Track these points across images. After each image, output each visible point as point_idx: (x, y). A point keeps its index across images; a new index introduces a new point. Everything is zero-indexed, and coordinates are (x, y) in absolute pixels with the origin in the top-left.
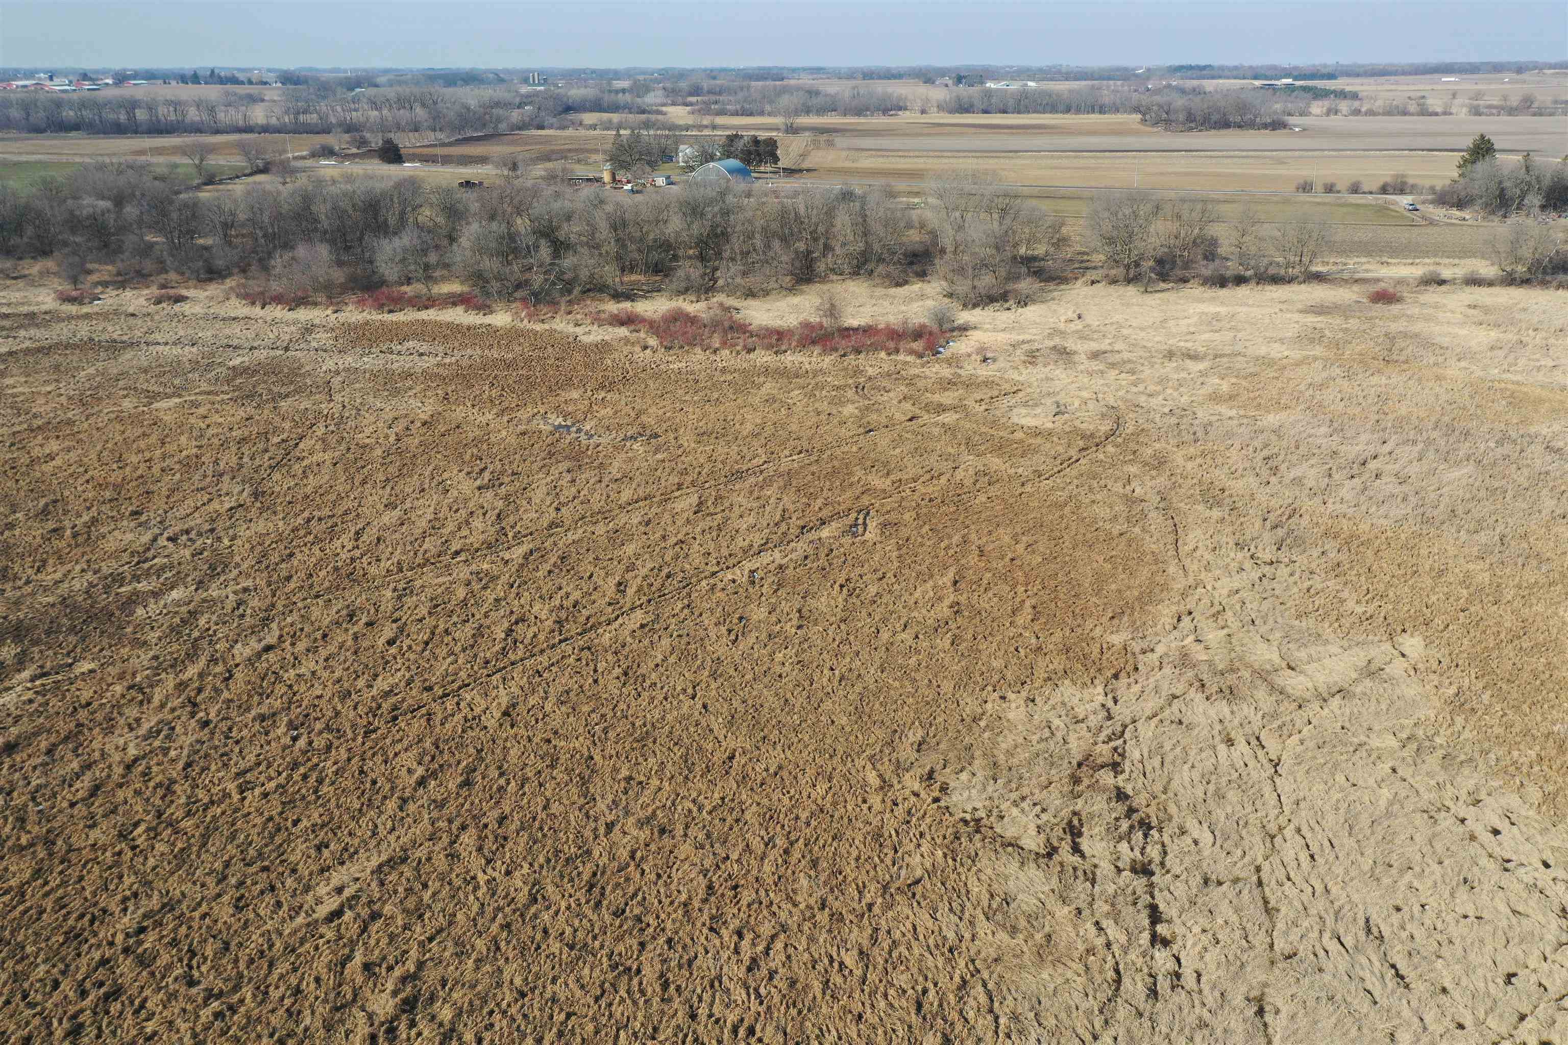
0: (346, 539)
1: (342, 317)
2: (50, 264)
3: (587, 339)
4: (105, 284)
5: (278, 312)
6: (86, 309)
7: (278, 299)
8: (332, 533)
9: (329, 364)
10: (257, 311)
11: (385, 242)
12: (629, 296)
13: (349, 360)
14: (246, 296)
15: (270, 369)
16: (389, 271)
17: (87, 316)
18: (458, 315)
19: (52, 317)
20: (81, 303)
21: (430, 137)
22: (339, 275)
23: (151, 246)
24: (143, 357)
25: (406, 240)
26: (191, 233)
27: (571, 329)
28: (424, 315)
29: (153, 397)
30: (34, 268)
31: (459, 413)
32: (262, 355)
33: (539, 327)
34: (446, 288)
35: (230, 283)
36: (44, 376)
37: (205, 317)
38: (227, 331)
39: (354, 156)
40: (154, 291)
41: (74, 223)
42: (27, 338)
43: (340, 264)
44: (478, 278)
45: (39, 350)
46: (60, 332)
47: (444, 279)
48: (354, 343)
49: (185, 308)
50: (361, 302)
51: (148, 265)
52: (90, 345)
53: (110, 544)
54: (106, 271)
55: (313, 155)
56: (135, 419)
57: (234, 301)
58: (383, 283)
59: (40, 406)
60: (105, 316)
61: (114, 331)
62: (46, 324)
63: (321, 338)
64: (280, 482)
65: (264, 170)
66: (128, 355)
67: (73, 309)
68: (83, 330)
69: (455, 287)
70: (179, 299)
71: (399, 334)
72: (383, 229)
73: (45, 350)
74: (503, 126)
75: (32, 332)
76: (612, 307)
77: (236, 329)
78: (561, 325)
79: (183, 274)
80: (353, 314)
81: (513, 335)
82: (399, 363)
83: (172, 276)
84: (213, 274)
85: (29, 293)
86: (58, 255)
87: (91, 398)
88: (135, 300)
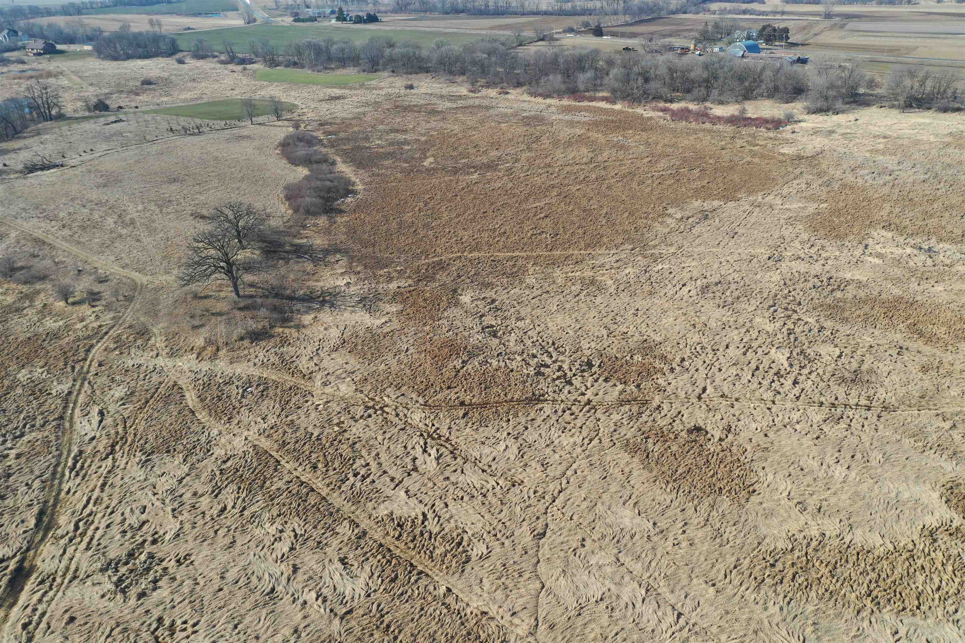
0: (549, 159)
1: (561, 103)
2: (465, 78)
3: (645, 115)
4: (483, 86)
5: (540, 100)
6: (477, 95)
7: (540, 95)
8: (546, 157)
9: (554, 117)
10: (533, 99)
11: (581, 75)
12: (671, 101)
13: (560, 117)
14: (529, 93)
15: (535, 118)
16: (581, 87)
18: (603, 105)
19: (465, 98)
20: (475, 93)
21: (622, 19)
22: (563, 87)
23: (499, 72)
24: (496, 111)
25: (590, 74)
26: (514, 68)
27: (642, 112)
28: (591, 104)
29: (500, 123)
30: (460, 79)
31: (590, 134)
32: (533, 113)
33: (630, 110)
34: (601, 94)
35: (524, 88)
36: (468, 115)
37: (515, 100)
38: (522, 105)
39: (582, 32)
40: (498, 90)
41: (474, 63)
42: (460, 103)
43: (564, 82)
44: (614, 91)
45: (465, 107)
46: (470, 102)
47: (602, 90)
48: (563, 112)
49: (509, 96)
50: (569, 98)
51: (497, 80)
52: (480, 107)
53: (491, 154)
54: (482, 81)
55: (564, 32)
56: (497, 128)
57: (525, 95)
58: (578, 91)
59: (468, 123)
60: (483, 98)
61: (486, 102)
63: (553, 109)
64: (534, 146)
65: (542, 40)
66: (492, 110)
67: (473, 95)
68: (477, 102)
69: (605, 94)
70: (507, 93)
71: (580, 110)
72: (582, 69)
73: (467, 107)
74: (663, 14)
76: (662, 105)
77: (525, 105)
78: (639, 110)
79: (509, 84)
80: (566, 102)
81: (620, 112)
82: (577, 119)
83: (505, 84)
84: (519, 84)
85: (459, 88)
86: (467, 75)
87: (482, 122)
88: (492, 92)
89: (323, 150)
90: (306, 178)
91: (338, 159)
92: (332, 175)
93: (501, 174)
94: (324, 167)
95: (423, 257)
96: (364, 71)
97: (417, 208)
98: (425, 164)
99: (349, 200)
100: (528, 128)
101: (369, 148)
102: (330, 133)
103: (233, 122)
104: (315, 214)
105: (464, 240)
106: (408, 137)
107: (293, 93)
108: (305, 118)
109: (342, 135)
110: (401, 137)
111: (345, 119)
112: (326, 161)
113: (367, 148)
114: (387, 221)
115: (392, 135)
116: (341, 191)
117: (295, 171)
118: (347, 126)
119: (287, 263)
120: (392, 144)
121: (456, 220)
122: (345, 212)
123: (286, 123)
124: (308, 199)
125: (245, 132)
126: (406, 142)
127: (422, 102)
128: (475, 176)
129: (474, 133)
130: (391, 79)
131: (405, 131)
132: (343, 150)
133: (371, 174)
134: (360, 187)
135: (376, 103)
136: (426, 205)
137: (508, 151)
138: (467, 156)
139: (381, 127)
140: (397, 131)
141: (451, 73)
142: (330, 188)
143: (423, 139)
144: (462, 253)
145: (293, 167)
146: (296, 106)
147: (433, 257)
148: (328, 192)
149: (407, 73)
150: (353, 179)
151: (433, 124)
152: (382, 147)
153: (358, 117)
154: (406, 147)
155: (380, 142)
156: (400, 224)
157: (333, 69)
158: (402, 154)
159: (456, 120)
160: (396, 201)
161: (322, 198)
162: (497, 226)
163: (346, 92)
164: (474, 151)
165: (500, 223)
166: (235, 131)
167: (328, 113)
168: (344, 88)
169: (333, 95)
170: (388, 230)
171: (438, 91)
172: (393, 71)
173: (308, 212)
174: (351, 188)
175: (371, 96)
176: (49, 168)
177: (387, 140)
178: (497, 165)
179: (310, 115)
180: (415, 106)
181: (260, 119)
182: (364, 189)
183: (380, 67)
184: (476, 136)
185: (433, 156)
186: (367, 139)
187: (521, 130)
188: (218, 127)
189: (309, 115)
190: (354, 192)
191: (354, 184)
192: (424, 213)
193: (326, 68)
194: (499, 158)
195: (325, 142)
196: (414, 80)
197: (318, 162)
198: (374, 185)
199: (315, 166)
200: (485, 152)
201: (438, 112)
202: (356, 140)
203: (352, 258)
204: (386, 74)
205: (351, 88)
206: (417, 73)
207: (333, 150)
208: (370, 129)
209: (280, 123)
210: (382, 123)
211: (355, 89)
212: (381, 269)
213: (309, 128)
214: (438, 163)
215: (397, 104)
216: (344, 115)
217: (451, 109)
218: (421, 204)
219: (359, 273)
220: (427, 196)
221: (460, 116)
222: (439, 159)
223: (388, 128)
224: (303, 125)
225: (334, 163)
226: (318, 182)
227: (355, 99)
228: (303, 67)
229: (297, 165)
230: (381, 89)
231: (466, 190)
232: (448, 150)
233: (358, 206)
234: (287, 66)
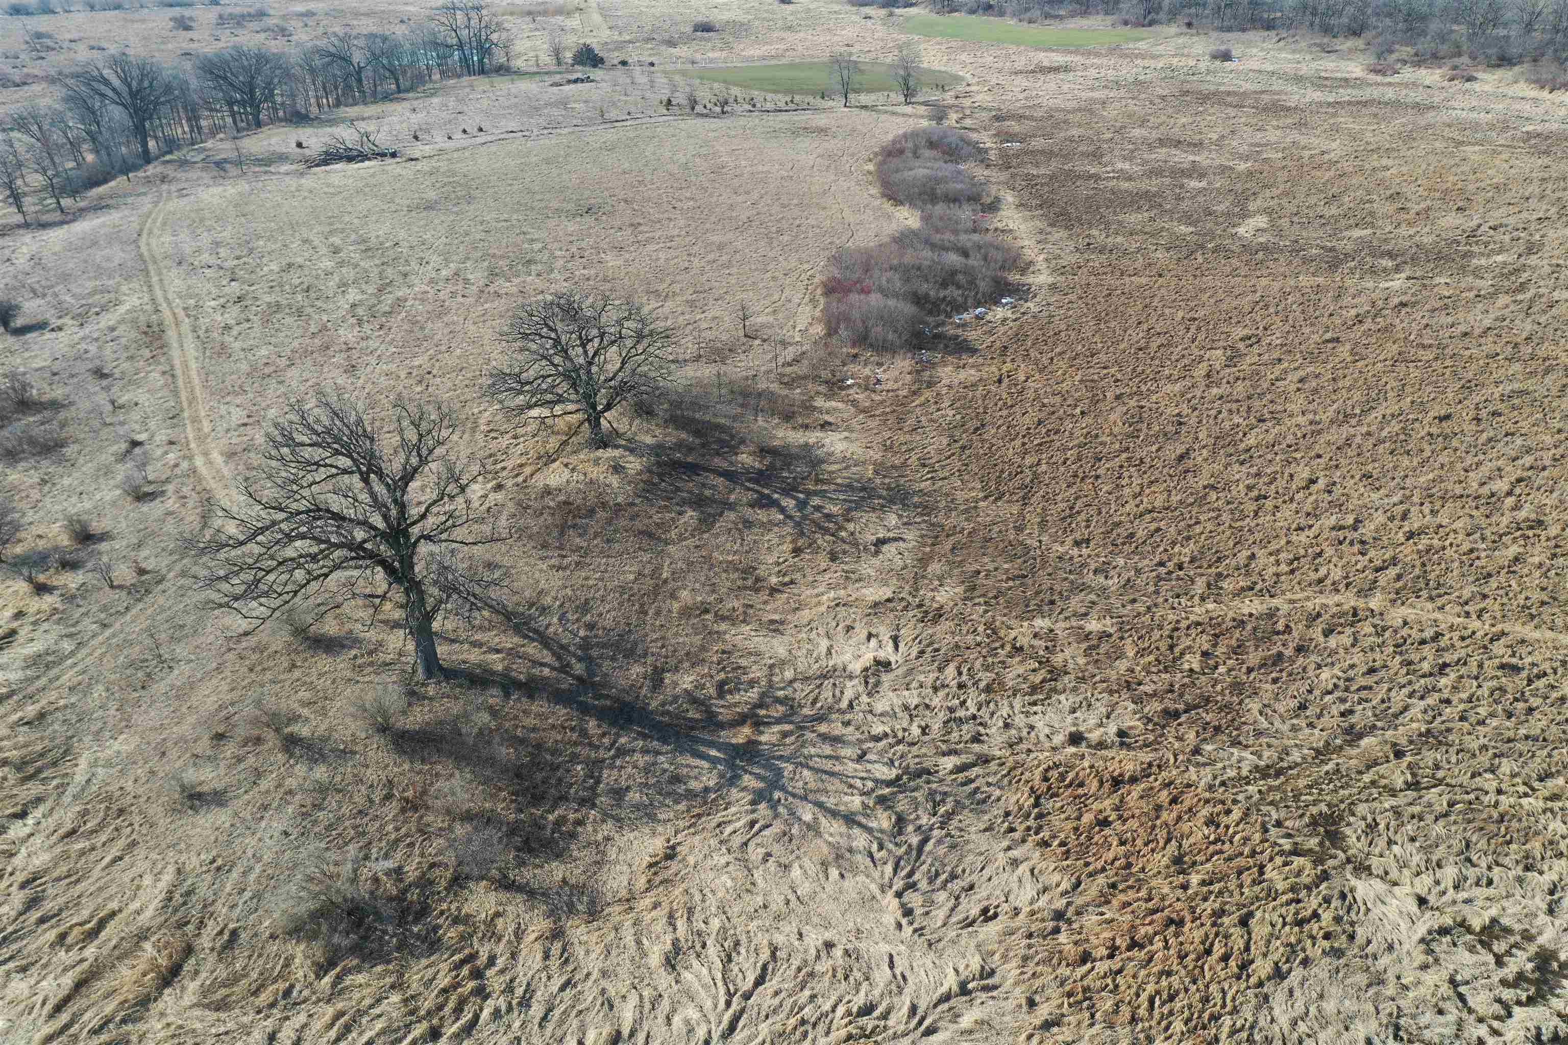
2: (1360, 43)
4: (1405, 62)
6: (1389, 79)
10: (1545, 94)
14: (1535, 81)
17: (1390, 84)
19: (1359, 83)
20: (1384, 74)
24: (1443, 116)
29: (1459, 143)
30: (1347, 44)
32: (1553, 126)
35: (1519, 69)
36: (1366, 120)
38: (1518, 107)
40: (1445, 70)
42: (1345, 94)
45: (1358, 103)
46: (1372, 93)
49: (1476, 86)
51: (1444, 49)
52: (1396, 105)
53: (1444, 223)
54: (1406, 51)
56: (1452, 154)
57: (1522, 84)
59: (1369, 138)
60: (1405, 85)
61: (1414, 96)
62: (1360, 87)
66: (1432, 114)
67: (1379, 78)
68: (1390, 94)
70: (1470, 79)
73: (1365, 104)
75: (1349, 91)
79: (1475, 59)
83: (1465, 59)
84: (1504, 61)
85: (1343, 64)
86: (1368, 35)
87: (1408, 137)
88: (1431, 76)
89: (980, 173)
90: (903, 239)
91: (1009, 198)
92: (976, 237)
93: (1485, 285)
94: (965, 214)
95: (1200, 586)
96: (1126, 23)
97: (1200, 371)
98: (1241, 230)
99: (999, 313)
100: (1546, 160)
101: (1097, 177)
102: (1010, 137)
103: (810, 99)
104: (884, 348)
105: (1367, 530)
106: (1202, 159)
107: (964, 57)
108: (967, 102)
109: (1038, 143)
110: (1182, 158)
111: (1058, 110)
112: (974, 198)
113: (1091, 176)
114: (1095, 401)
115: (1162, 153)
116: (983, 286)
117: (889, 217)
118: (1056, 125)
119: (706, 523)
120: (1157, 172)
121: (1337, 435)
122: (973, 351)
123: (922, 110)
124: (875, 299)
125: (821, 120)
126: (1195, 172)
127: (1249, 86)
128: (1398, 282)
129: (1390, 162)
130: (1181, 40)
131: (1198, 146)
132: (1029, 178)
133: (1082, 243)
134: (1041, 278)
135: (1137, 82)
136: (1231, 361)
137: (1496, 216)
138: (1368, 220)
139: (1137, 132)
140: (1178, 143)
141: (1327, 30)
142: (954, 273)
143: (1242, 167)
144: (1365, 592)
145: (888, 206)
146: (957, 79)
147: (1240, 593)
148: (944, 285)
149: (1221, 29)
150: (1030, 253)
151: (1273, 135)
152: (1130, 179)
153: (1088, 109)
154: (1194, 184)
155: (1126, 166)
156: (1136, 419)
157: (1061, 18)
158: (1179, 198)
159: (1336, 129)
160: (1137, 335)
161: (918, 300)
162: (1501, 486)
163: (1078, 59)
164: (1390, 208)
165: (1512, 473)
166: (801, 118)
167: (1021, 96)
168: (1076, 52)
169: (1046, 63)
170: (1091, 436)
171: (1289, 68)
172: (1189, 25)
173: (863, 339)
174: (1014, 277)
175: (1128, 71)
176: (361, 157)
177: (1145, 162)
178: (1467, 255)
179: (983, 98)
180: (1229, 93)
181: (864, 99)
182: (1053, 287)
183: (1162, 16)
184: (1394, 170)
185: (1269, 212)
186: (1096, 156)
187: (1530, 164)
188: (769, 106)
189: (979, 98)
190: (1021, 292)
191: (1026, 268)
192: (1224, 389)
193: (1047, 16)
194: (1472, 234)
195: (993, 155)
196: (1235, 42)
197: (954, 199)
198: (1082, 277)
199: (940, 209)
200: (1425, 214)
201: (1288, 109)
202: (1067, 157)
203: (936, 533)
204: (1173, 29)
205: (1089, 53)
206: (1244, 30)
207: (1004, 176)
208: (1108, 136)
209: (908, 109)
210: (1143, 123)
211: (1098, 55)
212: (1027, 615)
213: (968, 122)
214: (1280, 234)
215: (1187, 87)
216: (1059, 102)
217: (1320, 104)
218: (1218, 356)
219: (938, 615)
220: (1241, 332)
221: (1344, 120)
222: (1284, 222)
223: (1155, 135)
224: (953, 116)
225: (993, 207)
226: (927, 253)
227: (1093, 73)
228: (1001, 14)
229: (898, 202)
230: (1153, 57)
231: (1368, 324)
232: (1312, 200)
233: (1019, 337)
234: (972, 12)
